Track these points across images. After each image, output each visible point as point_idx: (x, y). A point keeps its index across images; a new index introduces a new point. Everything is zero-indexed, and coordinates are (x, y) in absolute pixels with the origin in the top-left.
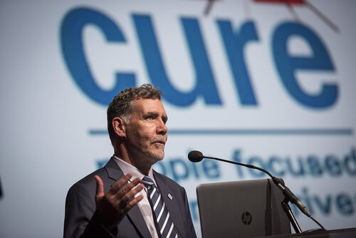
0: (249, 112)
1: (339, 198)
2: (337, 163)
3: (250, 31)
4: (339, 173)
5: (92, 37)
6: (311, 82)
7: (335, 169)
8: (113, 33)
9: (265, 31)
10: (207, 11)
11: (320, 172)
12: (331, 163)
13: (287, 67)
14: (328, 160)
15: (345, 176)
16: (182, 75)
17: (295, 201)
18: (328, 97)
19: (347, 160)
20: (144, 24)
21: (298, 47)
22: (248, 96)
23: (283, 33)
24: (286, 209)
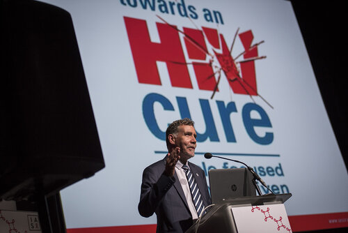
0: (232, 144)
1: (273, 186)
2: (273, 171)
3: (232, 107)
4: (273, 175)
5: (158, 107)
6: (261, 131)
7: (271, 173)
8: (168, 106)
9: (240, 107)
10: (212, 98)
11: (265, 175)
12: (270, 169)
13: (249, 124)
14: (268, 168)
15: (276, 175)
16: (200, 127)
17: (259, 179)
18: (268, 139)
19: (277, 168)
20: (182, 102)
21: (255, 115)
22: (231, 138)
23: (248, 108)
24: (255, 184)
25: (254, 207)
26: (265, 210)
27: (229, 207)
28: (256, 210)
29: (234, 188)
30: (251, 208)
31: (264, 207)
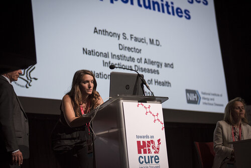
24: (143, 87)
25: (139, 103)
26: (147, 106)
27: (122, 101)
28: (140, 106)
29: (127, 87)
30: (137, 103)
31: (146, 105)
